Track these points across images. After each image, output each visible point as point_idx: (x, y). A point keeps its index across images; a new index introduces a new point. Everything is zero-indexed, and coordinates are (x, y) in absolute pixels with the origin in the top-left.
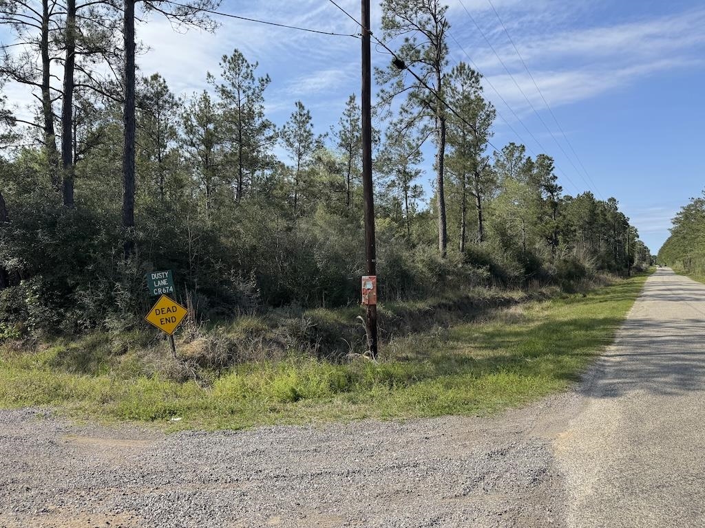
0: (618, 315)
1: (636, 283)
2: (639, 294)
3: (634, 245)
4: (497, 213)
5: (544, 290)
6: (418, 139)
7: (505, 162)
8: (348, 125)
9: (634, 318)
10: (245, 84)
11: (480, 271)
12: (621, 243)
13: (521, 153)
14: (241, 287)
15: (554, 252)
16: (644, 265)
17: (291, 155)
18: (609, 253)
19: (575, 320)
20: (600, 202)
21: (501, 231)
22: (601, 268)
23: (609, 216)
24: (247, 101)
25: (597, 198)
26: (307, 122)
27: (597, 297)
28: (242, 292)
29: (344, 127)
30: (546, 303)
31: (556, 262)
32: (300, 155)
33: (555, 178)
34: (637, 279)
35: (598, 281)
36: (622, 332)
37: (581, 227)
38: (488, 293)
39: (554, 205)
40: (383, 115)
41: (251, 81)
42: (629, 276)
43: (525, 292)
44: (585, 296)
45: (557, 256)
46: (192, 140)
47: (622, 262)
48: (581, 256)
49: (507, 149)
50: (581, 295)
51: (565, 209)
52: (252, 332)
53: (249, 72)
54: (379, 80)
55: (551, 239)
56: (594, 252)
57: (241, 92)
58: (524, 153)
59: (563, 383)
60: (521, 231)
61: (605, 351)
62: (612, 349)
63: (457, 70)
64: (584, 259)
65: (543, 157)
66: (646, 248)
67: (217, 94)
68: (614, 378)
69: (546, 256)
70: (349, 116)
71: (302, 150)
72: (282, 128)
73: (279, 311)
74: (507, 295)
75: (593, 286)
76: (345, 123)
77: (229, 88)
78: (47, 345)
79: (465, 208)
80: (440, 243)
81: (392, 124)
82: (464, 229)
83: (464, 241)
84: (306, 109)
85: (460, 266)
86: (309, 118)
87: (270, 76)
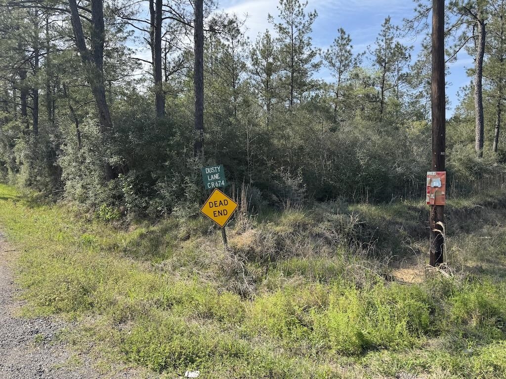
6: (456, 46)
8: (383, 44)
10: (298, 20)
14: (289, 182)
17: (333, 73)
24: (298, 34)
26: (348, 44)
28: (290, 187)
29: (379, 45)
32: (341, 72)
40: (419, 28)
41: (302, 18)
46: (257, 69)
52: (299, 226)
53: (300, 10)
57: (294, 27)
67: (275, 30)
70: (385, 36)
71: (342, 69)
72: (326, 51)
73: (324, 205)
76: (380, 42)
77: (285, 26)
78: (136, 226)
79: (500, 110)
80: (477, 143)
81: (428, 35)
82: (498, 130)
83: (497, 142)
84: (347, 33)
85: (495, 165)
86: (349, 40)
87: (317, 12)
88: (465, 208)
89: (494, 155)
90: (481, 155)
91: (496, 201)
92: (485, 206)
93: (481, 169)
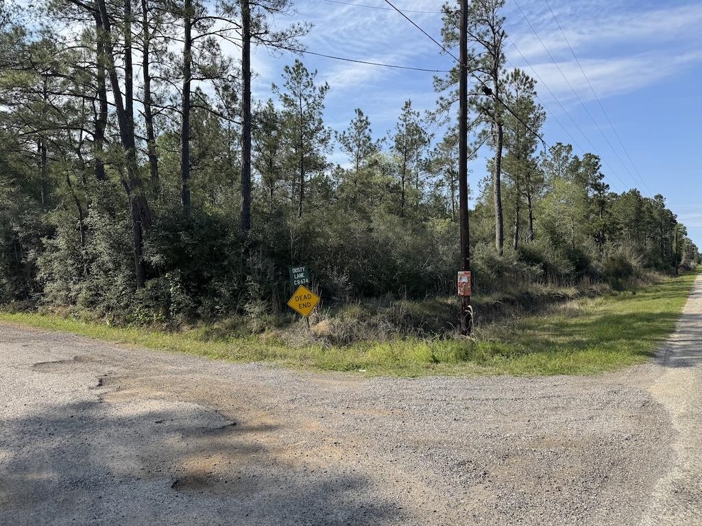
0: (674, 310)
1: (685, 282)
2: (690, 292)
3: (681, 243)
4: (547, 211)
5: (594, 288)
6: (476, 143)
7: (553, 162)
8: (403, 129)
9: (691, 313)
10: (306, 92)
11: (534, 268)
12: (668, 240)
13: (568, 153)
15: (602, 250)
16: (692, 264)
17: (351, 159)
18: (655, 251)
19: (634, 314)
20: (646, 199)
21: (551, 230)
22: (648, 266)
23: (656, 214)
24: (307, 108)
25: (643, 195)
26: (366, 128)
27: (647, 294)
29: (400, 131)
30: (598, 300)
31: (604, 260)
32: (359, 158)
33: (602, 176)
34: (686, 278)
35: (646, 279)
36: (681, 324)
37: (627, 225)
38: (545, 289)
39: (602, 203)
40: (441, 121)
41: (312, 90)
42: (676, 274)
43: (577, 288)
44: (634, 294)
45: (605, 254)
46: (258, 145)
47: (669, 260)
48: (627, 255)
49: (554, 149)
50: (631, 293)
51: (611, 207)
53: (309, 80)
54: (437, 87)
55: (598, 237)
56: (640, 251)
57: (302, 100)
58: (571, 153)
59: (642, 357)
60: (570, 229)
61: (670, 338)
62: (675, 336)
63: (512, 76)
64: (630, 256)
65: (589, 156)
66: (694, 246)
67: (280, 102)
68: (682, 356)
69: (594, 254)
70: (405, 121)
71: (361, 154)
72: (343, 133)
74: (562, 291)
75: (642, 284)
76: (401, 127)
77: (292, 97)
78: (190, 326)
79: (518, 208)
80: (497, 241)
81: (449, 129)
82: (518, 228)
83: (517, 239)
84: (365, 115)
85: (515, 263)
86: (368, 123)
87: (328, 83)
88: (487, 304)
89: (513, 254)
90: (501, 253)
91: (514, 298)
92: (504, 301)
93: (501, 267)
